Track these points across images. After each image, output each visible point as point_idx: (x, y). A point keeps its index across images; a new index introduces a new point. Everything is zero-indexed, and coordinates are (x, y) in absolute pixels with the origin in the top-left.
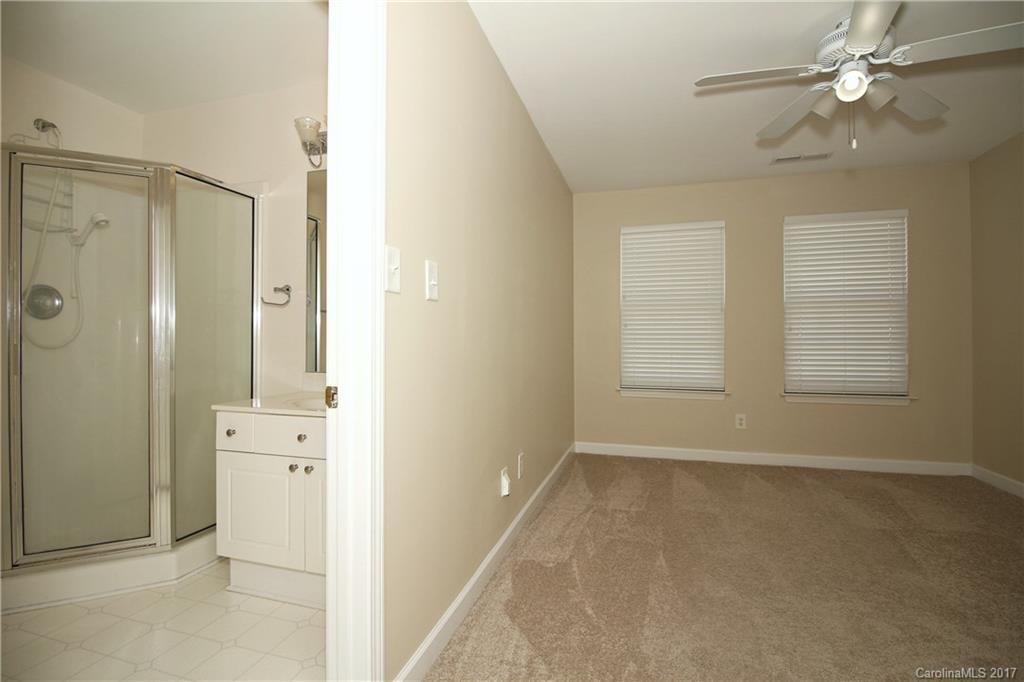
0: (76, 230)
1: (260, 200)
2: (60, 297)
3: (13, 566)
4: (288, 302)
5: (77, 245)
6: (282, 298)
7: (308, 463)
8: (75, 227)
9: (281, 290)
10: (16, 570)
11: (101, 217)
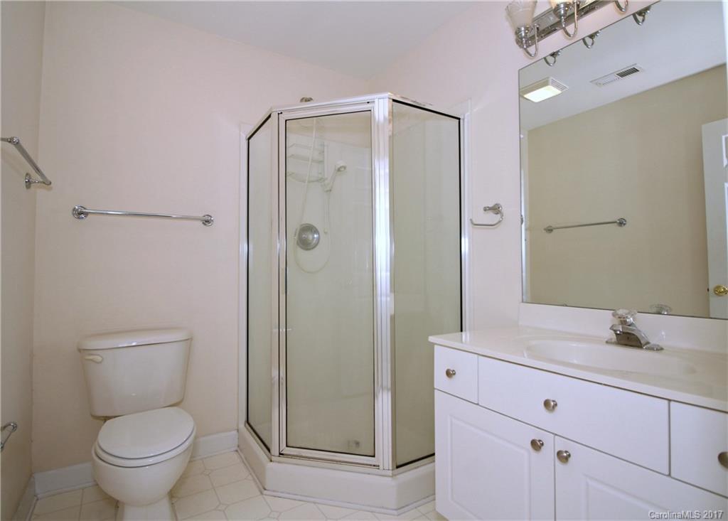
0: (327, 179)
1: (466, 120)
2: (316, 231)
3: (280, 454)
4: (500, 222)
5: (327, 191)
6: (491, 218)
7: (561, 445)
8: (326, 176)
9: (490, 209)
10: (282, 459)
11: (341, 163)
